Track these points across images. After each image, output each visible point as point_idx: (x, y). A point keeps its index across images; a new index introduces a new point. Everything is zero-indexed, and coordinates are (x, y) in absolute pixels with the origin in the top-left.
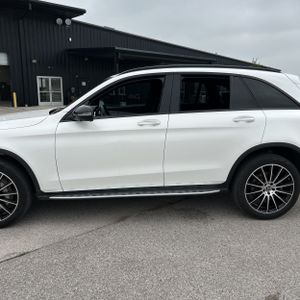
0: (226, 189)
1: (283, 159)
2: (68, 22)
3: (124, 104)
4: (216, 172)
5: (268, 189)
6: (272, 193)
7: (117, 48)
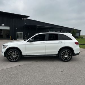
0: (57, 55)
1: (68, 50)
2: (25, 19)
3: (39, 39)
4: (55, 52)
5: (66, 56)
6: (67, 56)
7: (37, 25)
